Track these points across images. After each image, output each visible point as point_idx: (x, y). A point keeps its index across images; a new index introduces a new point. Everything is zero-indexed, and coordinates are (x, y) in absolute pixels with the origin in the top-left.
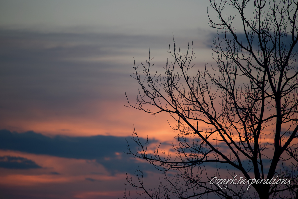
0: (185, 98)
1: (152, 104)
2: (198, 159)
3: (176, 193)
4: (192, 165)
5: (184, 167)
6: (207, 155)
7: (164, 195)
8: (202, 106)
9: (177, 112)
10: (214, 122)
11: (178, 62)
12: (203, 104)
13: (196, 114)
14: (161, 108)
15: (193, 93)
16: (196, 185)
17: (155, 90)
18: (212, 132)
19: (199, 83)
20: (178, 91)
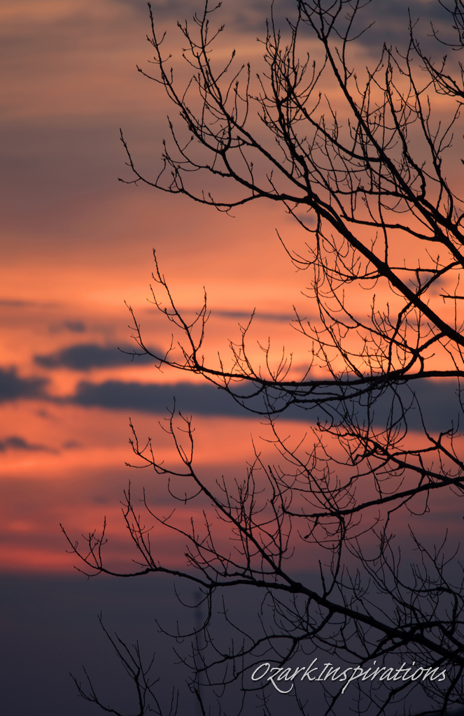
0: (340, 146)
1: (220, 173)
2: (392, 370)
3: (313, 492)
4: (369, 390)
5: (342, 398)
6: (421, 354)
7: (272, 502)
8: (402, 176)
9: (312, 200)
10: (445, 232)
11: (309, 16)
12: (406, 168)
13: (380, 204)
14: (253, 187)
15: (367, 130)
16: (387, 461)
17: (230, 119)
18: (440, 268)
19: (388, 90)
20: (314, 123)
